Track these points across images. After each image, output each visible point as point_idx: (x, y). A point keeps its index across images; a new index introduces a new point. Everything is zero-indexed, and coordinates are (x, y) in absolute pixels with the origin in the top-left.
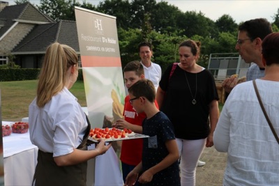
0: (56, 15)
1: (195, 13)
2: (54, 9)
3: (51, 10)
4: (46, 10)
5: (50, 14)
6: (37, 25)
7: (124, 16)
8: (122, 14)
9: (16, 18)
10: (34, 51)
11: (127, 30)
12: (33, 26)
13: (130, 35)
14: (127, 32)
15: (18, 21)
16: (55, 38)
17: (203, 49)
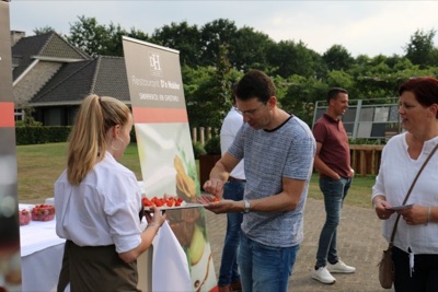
0: (93, 49)
1: (292, 43)
2: (90, 41)
3: (86, 42)
4: (78, 43)
5: (84, 48)
6: (65, 64)
7: (191, 49)
8: (188, 45)
9: (36, 54)
10: (61, 100)
11: (196, 69)
12: (60, 65)
13: (200, 76)
14: (195, 72)
15: (38, 58)
16: (91, 82)
17: (306, 94)
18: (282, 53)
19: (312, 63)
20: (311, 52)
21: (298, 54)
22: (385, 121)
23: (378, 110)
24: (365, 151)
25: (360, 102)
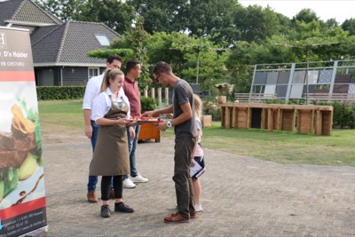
0: (68, 13)
1: (260, 8)
2: (65, 5)
3: (61, 7)
4: (54, 7)
5: (60, 12)
6: (38, 27)
7: (162, 13)
8: (159, 9)
9: (9, 18)
12: (33, 29)
13: (155, 40)
15: (11, 22)
16: (59, 46)
17: (248, 58)
18: (250, 17)
19: (279, 27)
20: (279, 15)
21: (265, 18)
22: (315, 82)
23: (309, 72)
24: (272, 109)
25: (293, 65)
